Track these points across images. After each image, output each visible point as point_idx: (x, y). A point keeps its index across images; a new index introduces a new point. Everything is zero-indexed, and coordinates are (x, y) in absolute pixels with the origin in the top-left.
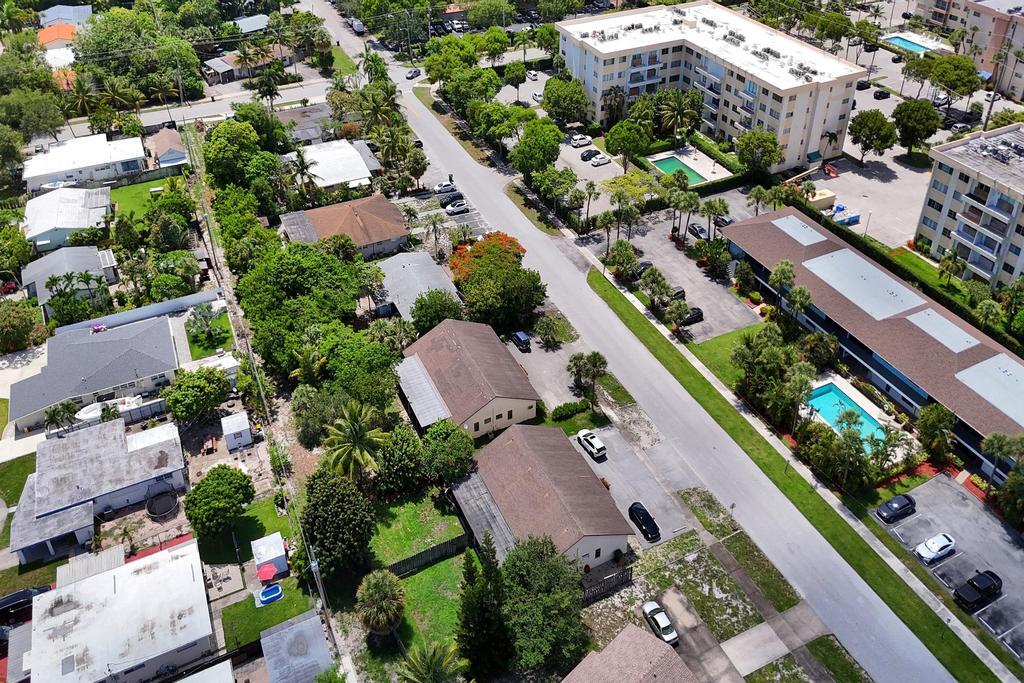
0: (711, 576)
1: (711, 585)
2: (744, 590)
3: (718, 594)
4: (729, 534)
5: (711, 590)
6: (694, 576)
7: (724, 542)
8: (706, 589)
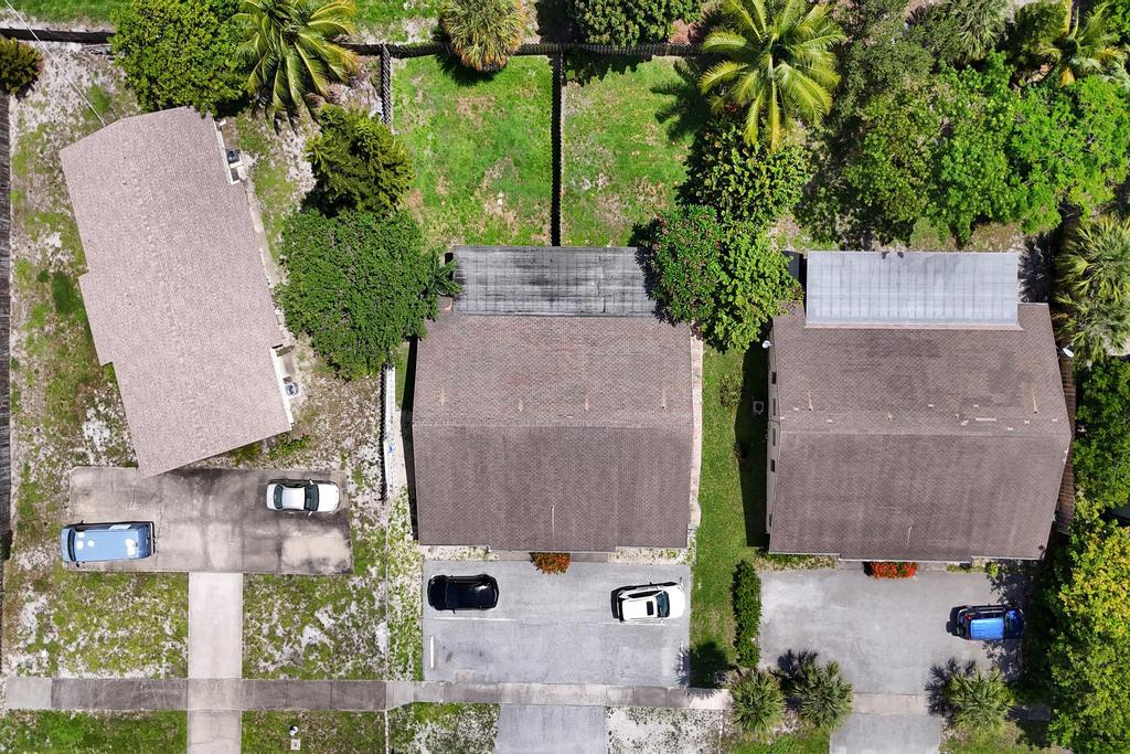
0: (340, 646)
1: (328, 633)
2: (298, 684)
3: (311, 634)
4: (392, 737)
5: (321, 627)
6: (352, 616)
7: (382, 717)
8: (327, 622)
